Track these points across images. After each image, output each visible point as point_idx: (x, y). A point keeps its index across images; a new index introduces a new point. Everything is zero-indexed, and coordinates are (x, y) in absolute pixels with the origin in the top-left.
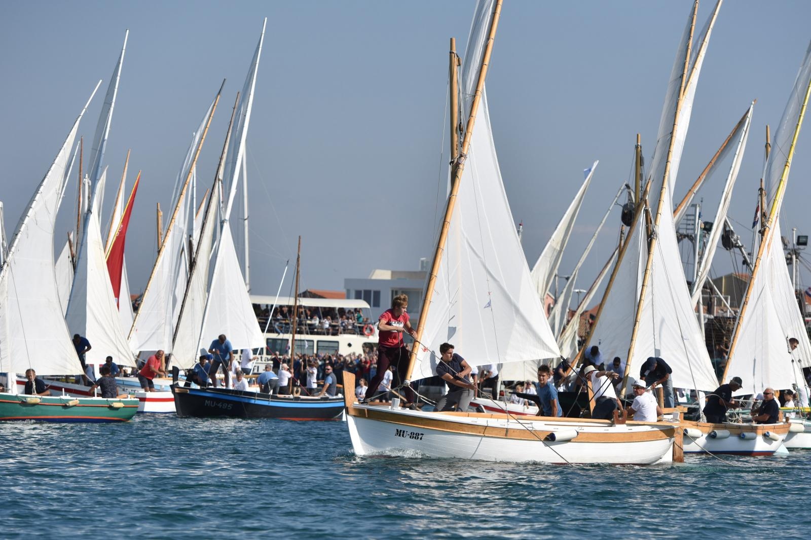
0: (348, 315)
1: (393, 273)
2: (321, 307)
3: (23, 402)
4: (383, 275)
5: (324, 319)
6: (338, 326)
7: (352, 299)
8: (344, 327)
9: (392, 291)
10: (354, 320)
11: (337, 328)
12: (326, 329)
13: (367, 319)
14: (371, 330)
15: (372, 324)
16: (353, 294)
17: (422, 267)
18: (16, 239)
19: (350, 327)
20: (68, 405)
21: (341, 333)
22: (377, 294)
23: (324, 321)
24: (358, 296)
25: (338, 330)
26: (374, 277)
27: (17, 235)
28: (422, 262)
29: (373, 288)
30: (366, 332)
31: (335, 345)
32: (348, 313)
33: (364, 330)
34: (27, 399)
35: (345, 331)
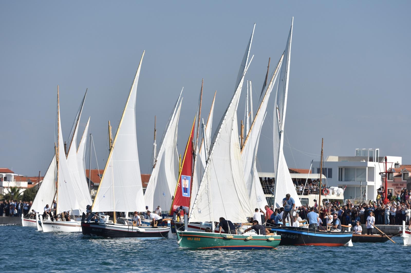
0: (313, 183)
1: (339, 158)
2: (297, 179)
3: (224, 237)
4: (334, 159)
5: (299, 186)
6: (308, 189)
7: (315, 173)
8: (311, 190)
9: (339, 169)
10: (317, 186)
11: (307, 191)
12: (301, 191)
13: (325, 185)
14: (328, 192)
15: (328, 188)
16: (316, 170)
17: (357, 154)
18: (213, 146)
19: (315, 190)
20: (247, 239)
21: (309, 194)
22: (330, 170)
23: (299, 187)
24: (319, 172)
25: (308, 192)
26: (328, 161)
27: (214, 144)
28: (357, 151)
29: (328, 167)
30: (324, 193)
31: (307, 200)
32: (313, 181)
33: (323, 192)
34: (226, 236)
35: (312, 192)
